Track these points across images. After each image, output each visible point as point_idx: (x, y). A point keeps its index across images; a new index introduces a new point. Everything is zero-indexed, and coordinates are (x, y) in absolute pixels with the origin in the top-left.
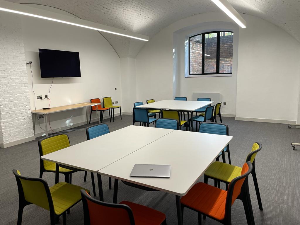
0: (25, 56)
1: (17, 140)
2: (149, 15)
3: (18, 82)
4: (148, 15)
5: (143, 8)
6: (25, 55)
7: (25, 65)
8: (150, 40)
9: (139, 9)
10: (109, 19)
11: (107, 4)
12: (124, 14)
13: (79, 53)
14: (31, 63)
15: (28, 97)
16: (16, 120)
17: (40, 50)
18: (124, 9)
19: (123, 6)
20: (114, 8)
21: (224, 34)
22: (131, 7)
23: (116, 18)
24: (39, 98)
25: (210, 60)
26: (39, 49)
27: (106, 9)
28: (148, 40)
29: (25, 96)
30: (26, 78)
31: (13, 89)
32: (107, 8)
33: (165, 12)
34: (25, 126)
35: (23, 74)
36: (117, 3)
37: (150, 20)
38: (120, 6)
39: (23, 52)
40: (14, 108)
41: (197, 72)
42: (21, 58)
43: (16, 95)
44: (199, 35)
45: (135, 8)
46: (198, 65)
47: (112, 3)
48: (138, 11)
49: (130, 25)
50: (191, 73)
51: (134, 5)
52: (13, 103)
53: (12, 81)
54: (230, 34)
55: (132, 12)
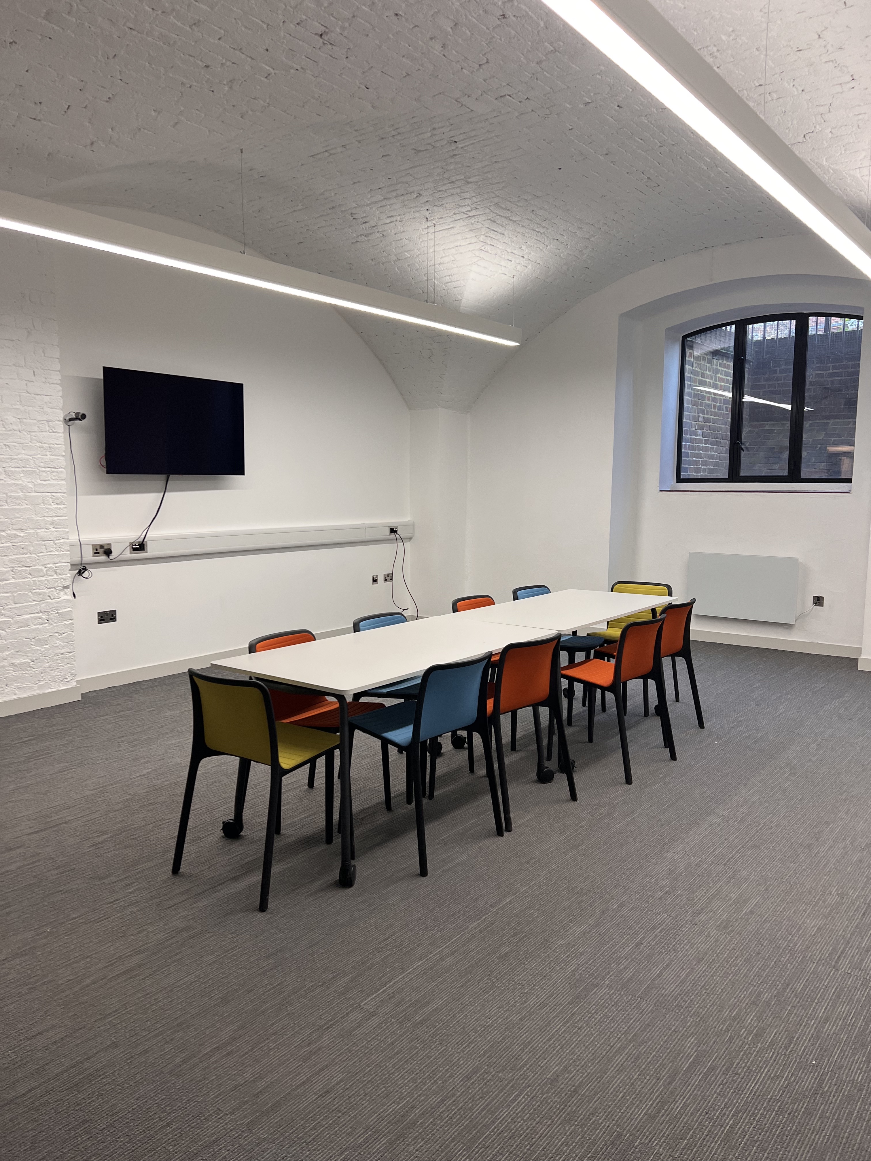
0: (61, 394)
1: (15, 697)
2: (524, 247)
3: (30, 485)
4: (520, 248)
5: (504, 221)
6: (60, 388)
7: (61, 427)
8: (525, 343)
9: (487, 224)
10: (373, 263)
11: (368, 205)
12: (431, 243)
13: (242, 385)
14: (84, 416)
15: (62, 541)
16: (18, 622)
17: (107, 370)
18: (429, 224)
19: (427, 214)
20: (394, 219)
21: (827, 324)
22: (458, 217)
23: (398, 259)
24: (101, 551)
25: (767, 428)
26: (104, 368)
27: (363, 226)
28: (518, 344)
29: (52, 538)
30: (61, 472)
31: (14, 509)
32: (366, 220)
33: (587, 236)
34: (46, 649)
35: (49, 457)
36: (403, 202)
37: (530, 267)
38: (417, 215)
39: (56, 377)
40: (13, 581)
41: (711, 471)
42: (47, 399)
43: (22, 534)
44: (726, 325)
45: (472, 220)
46: (717, 444)
47: (383, 203)
48: (484, 231)
49: (451, 285)
50: (684, 475)
51: (469, 208)
52: (11, 561)
53: (10, 482)
54: (852, 324)
55: (459, 237)
